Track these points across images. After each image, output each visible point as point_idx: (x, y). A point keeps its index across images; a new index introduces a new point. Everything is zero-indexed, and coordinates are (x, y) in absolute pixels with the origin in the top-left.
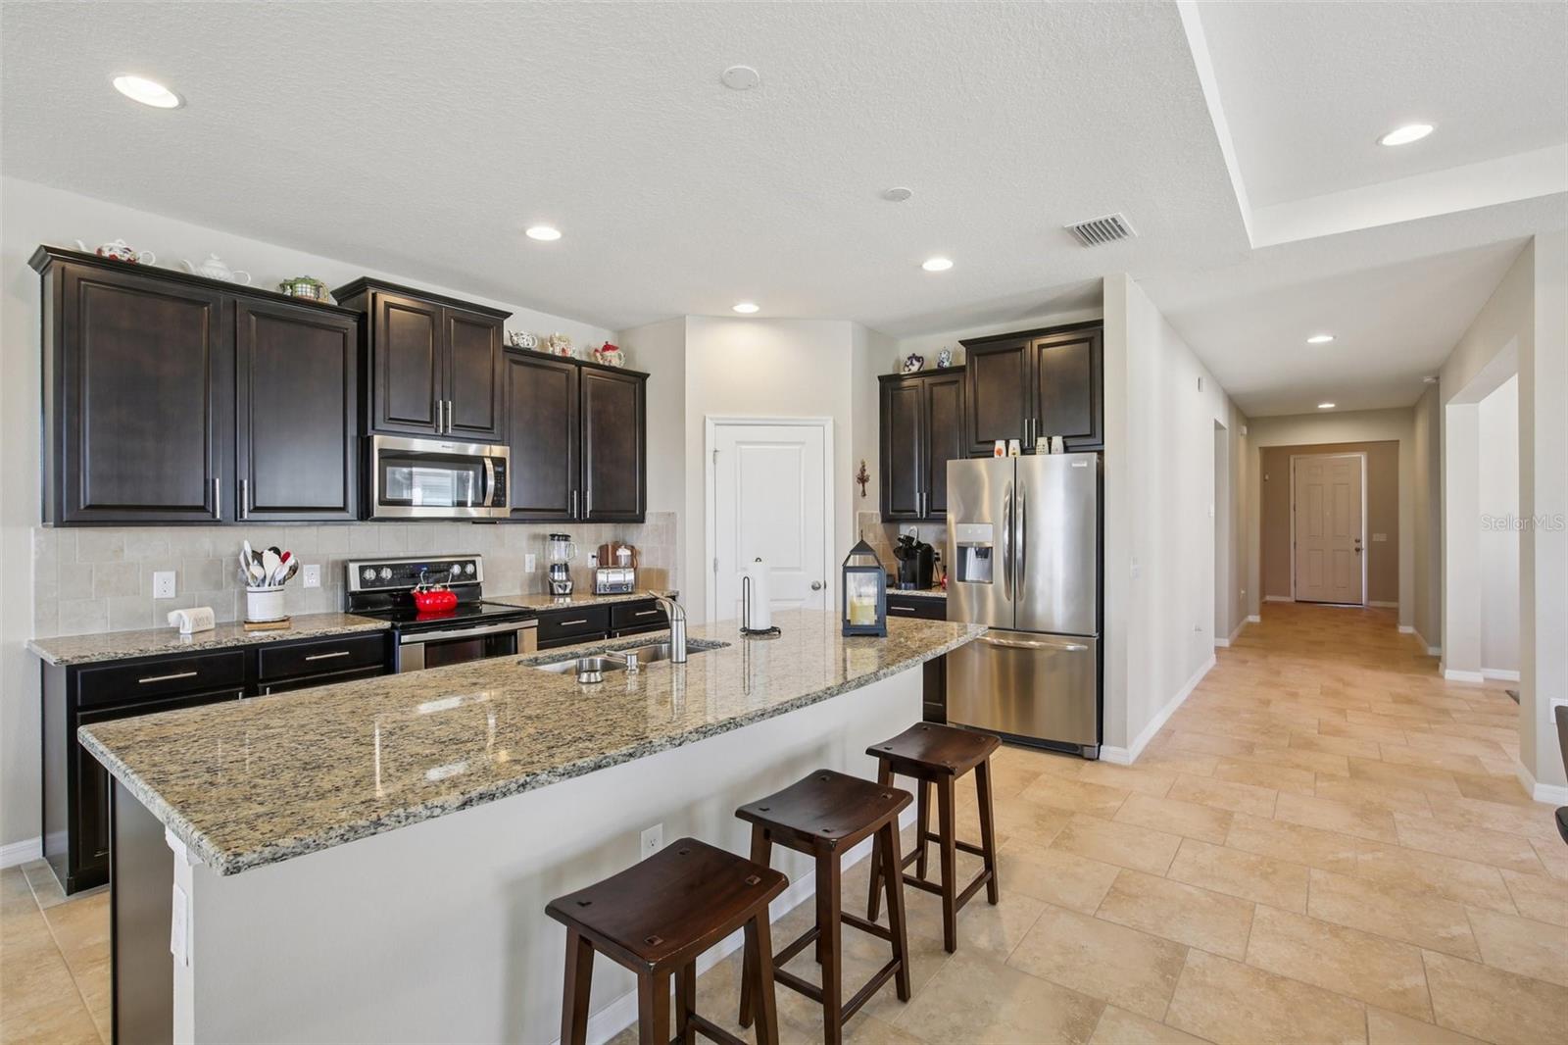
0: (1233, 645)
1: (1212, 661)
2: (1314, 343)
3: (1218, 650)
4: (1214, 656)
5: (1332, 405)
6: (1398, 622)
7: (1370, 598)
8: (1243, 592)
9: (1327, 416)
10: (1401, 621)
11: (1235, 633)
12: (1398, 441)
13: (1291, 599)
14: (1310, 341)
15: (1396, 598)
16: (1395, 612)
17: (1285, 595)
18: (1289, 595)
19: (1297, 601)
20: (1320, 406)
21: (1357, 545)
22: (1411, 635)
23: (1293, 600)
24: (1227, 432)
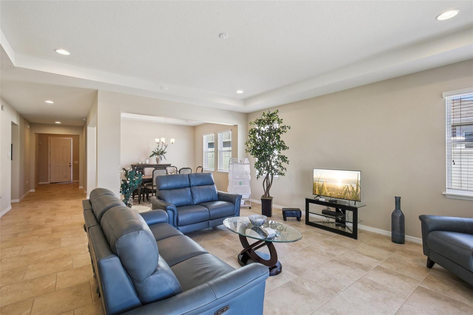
0: (21, 201)
1: (10, 208)
2: (48, 103)
3: (12, 204)
4: (11, 206)
5: (60, 123)
6: (79, 185)
7: (73, 179)
8: (27, 182)
9: (58, 126)
10: (80, 185)
11: (23, 196)
12: (79, 135)
13: (49, 182)
14: (46, 102)
15: (78, 179)
16: (78, 183)
17: (46, 182)
18: (48, 181)
19: (51, 183)
20: (56, 122)
21: (70, 164)
22: (82, 188)
23: (49, 183)
24: (19, 127)
